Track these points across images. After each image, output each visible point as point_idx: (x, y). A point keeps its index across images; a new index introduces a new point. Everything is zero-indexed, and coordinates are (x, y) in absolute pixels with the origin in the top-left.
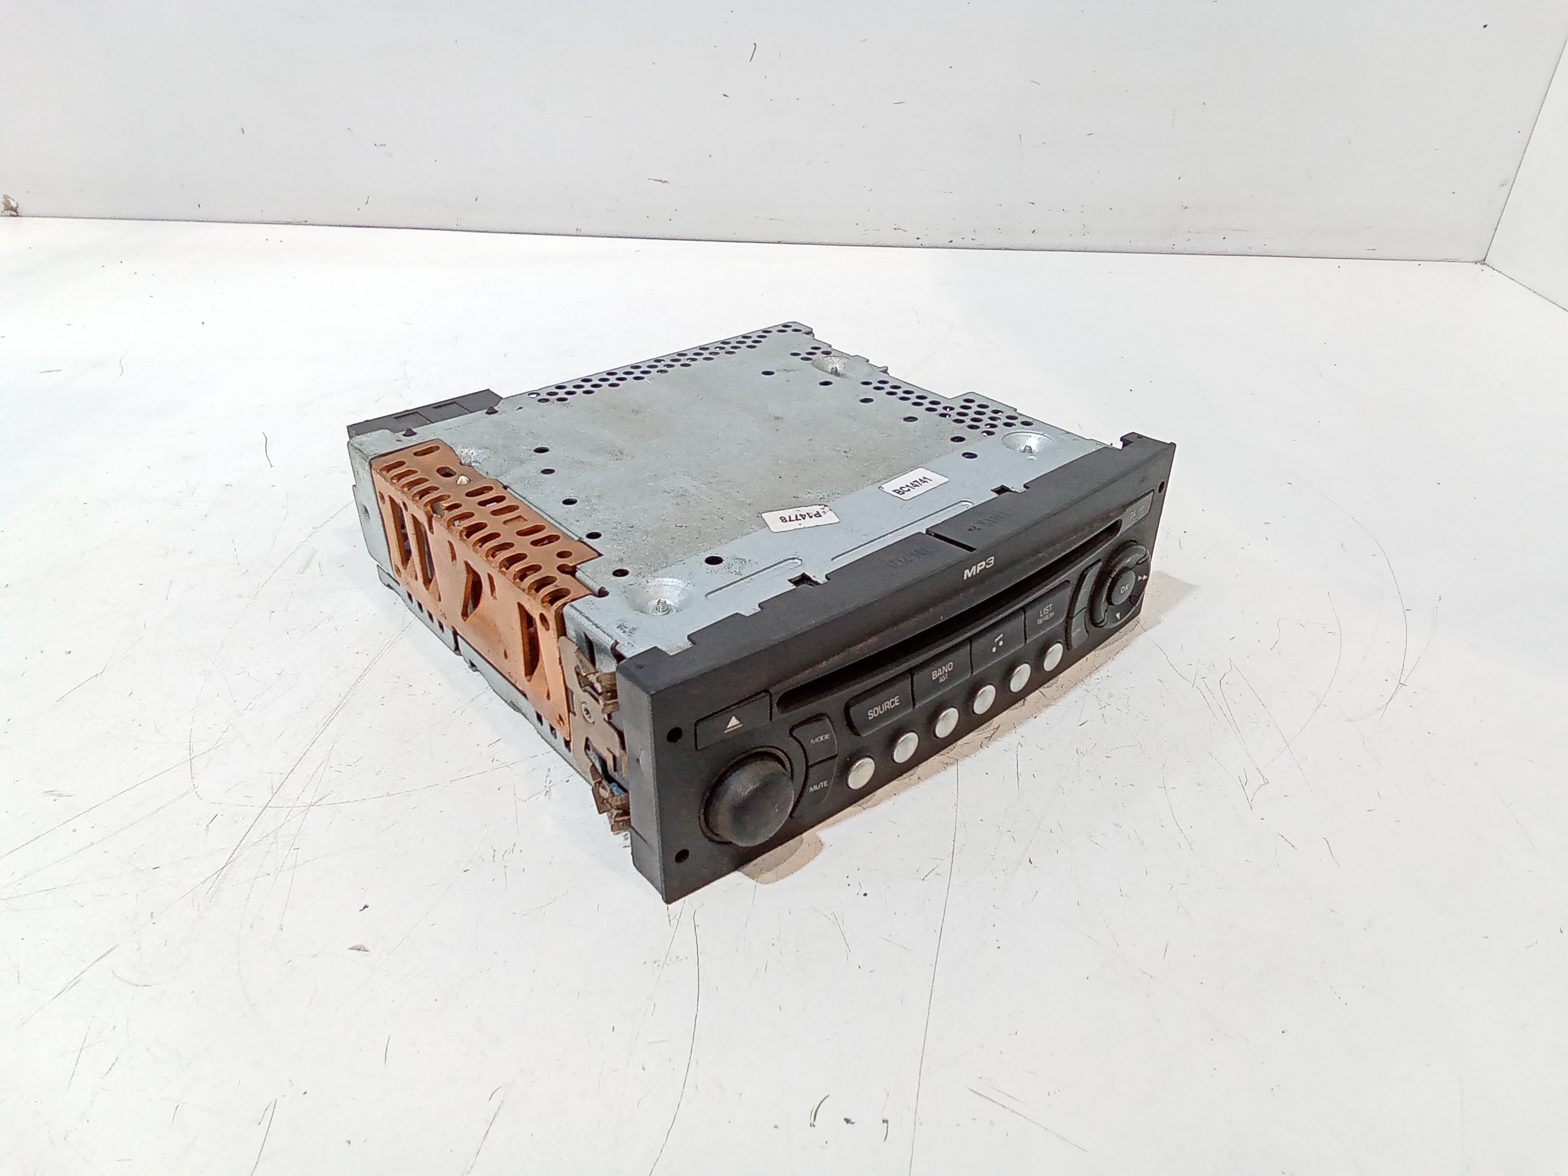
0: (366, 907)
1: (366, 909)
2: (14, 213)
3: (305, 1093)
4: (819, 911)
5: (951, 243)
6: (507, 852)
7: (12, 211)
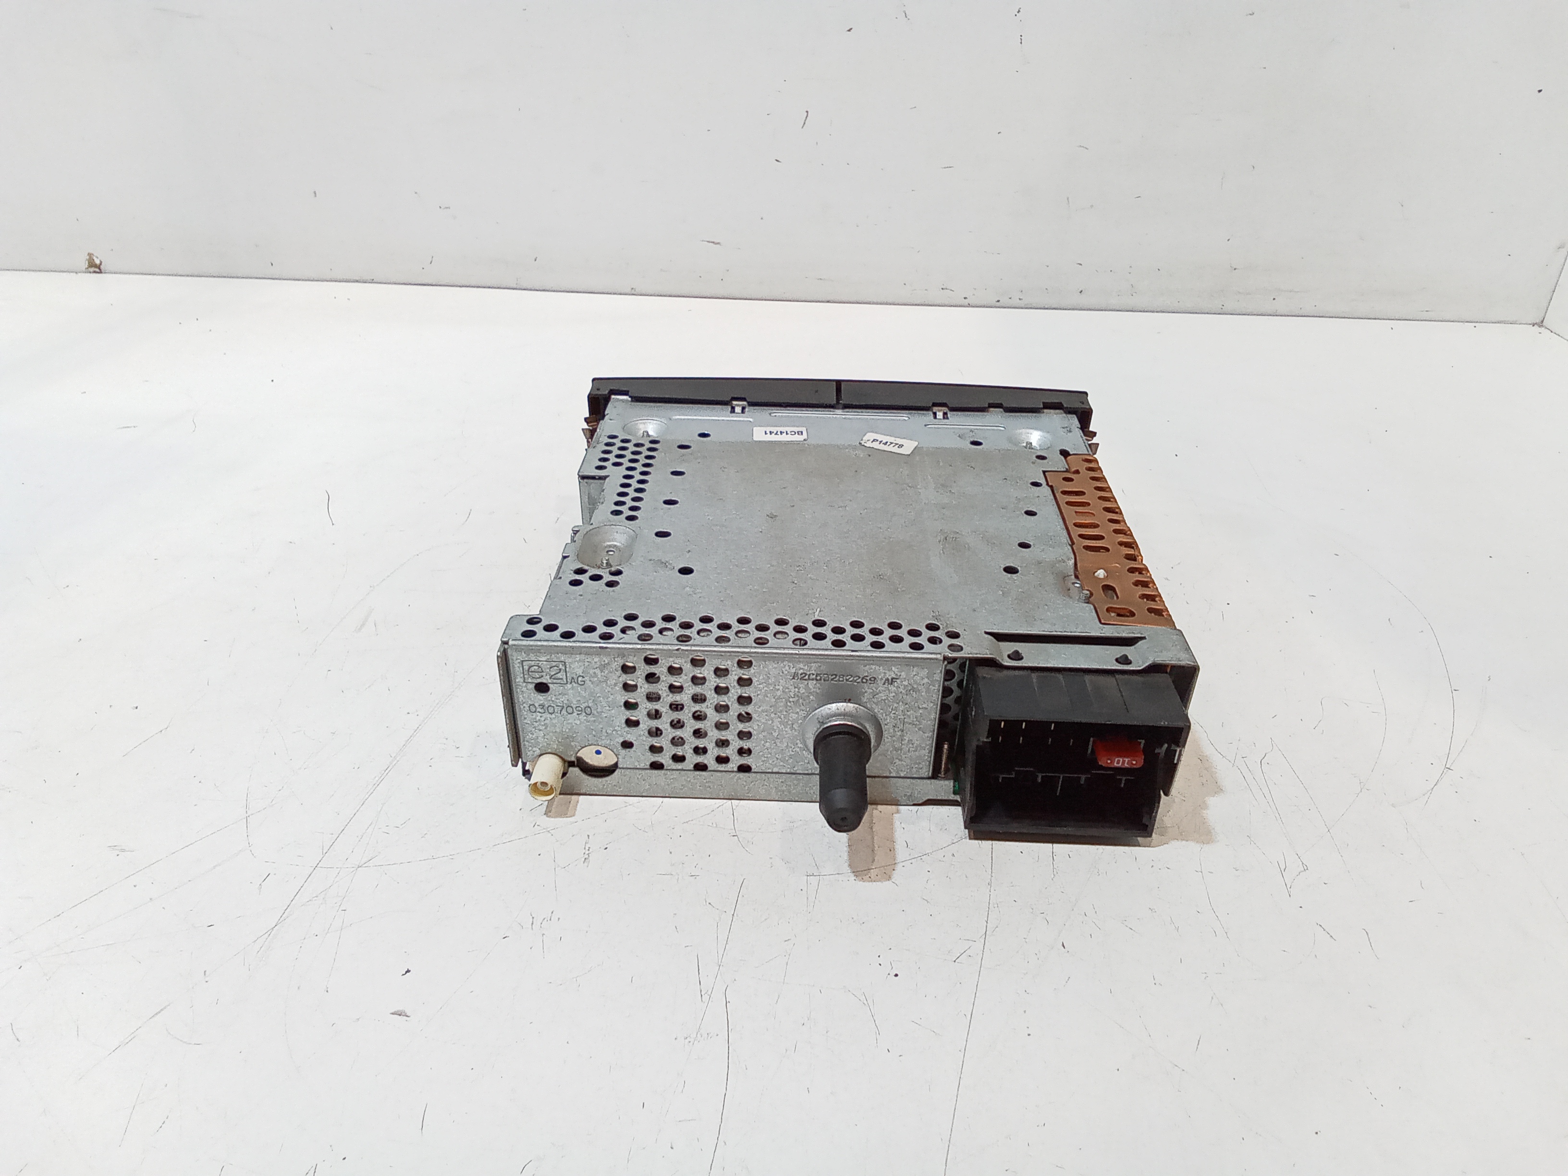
0: (408, 971)
1: (408, 974)
2: (97, 270)
3: (344, 1159)
4: (849, 991)
5: (998, 303)
6: (546, 920)
7: (95, 267)
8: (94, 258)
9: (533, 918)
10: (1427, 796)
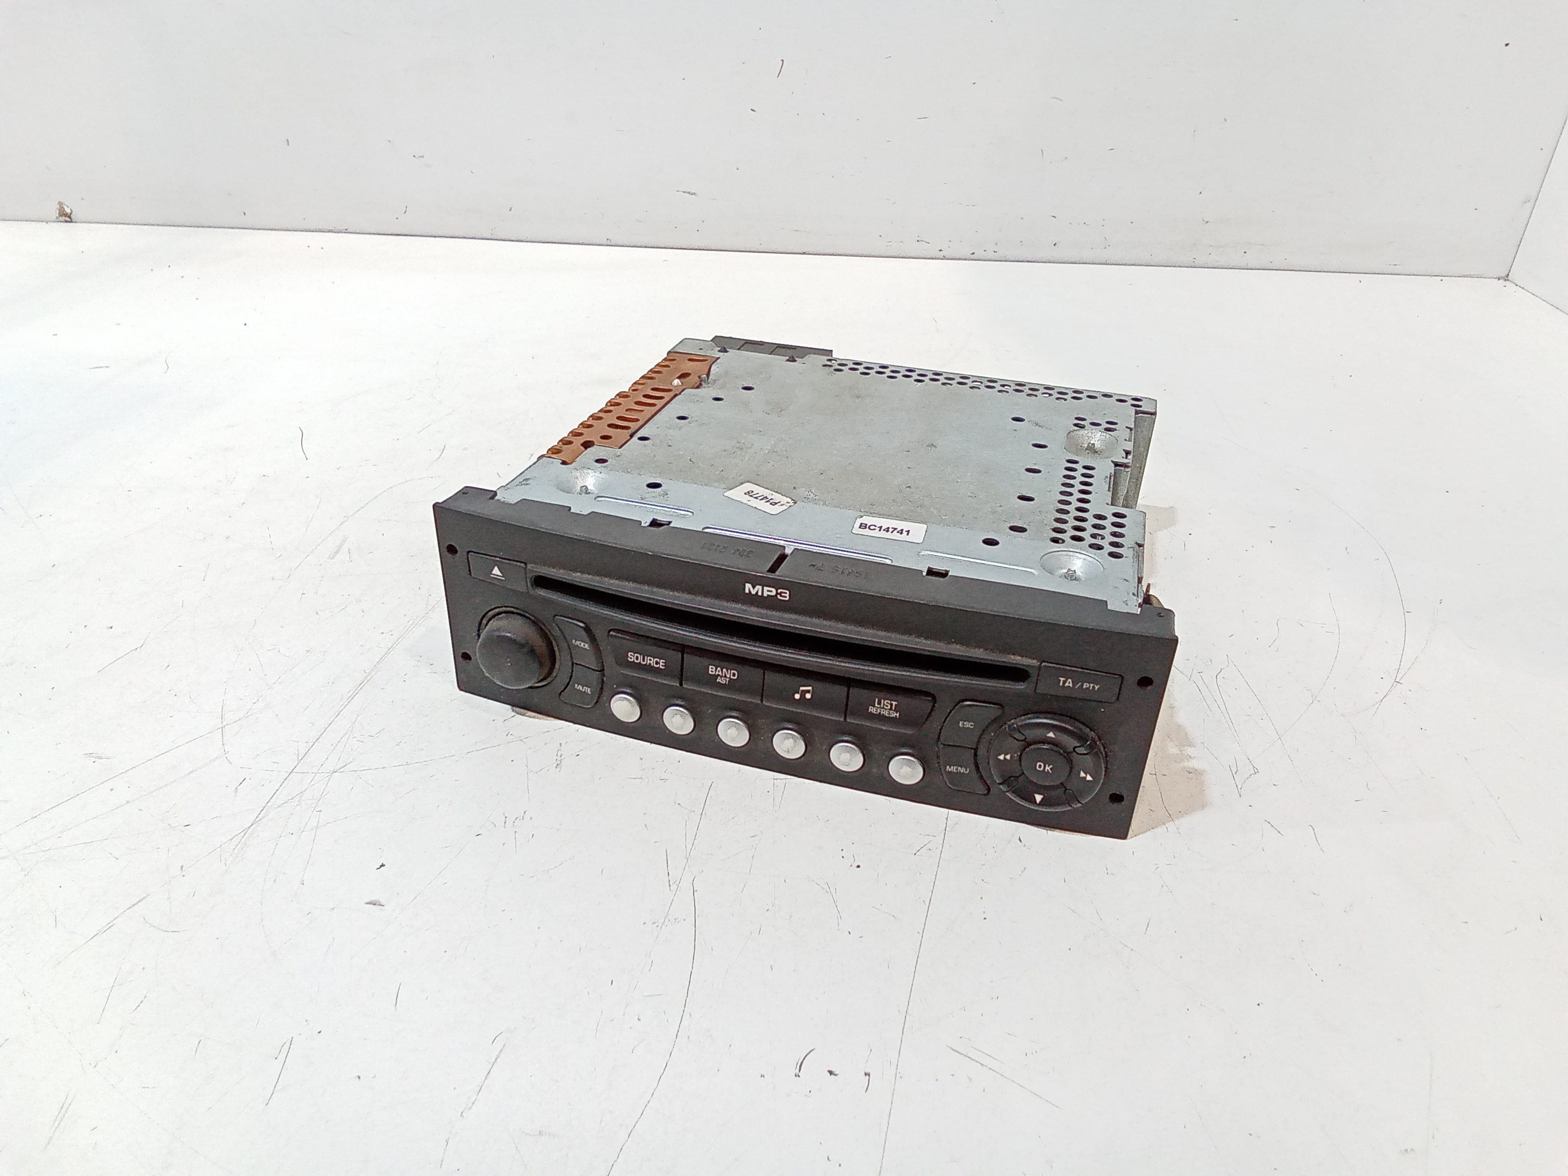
0: (383, 865)
1: (382, 867)
2: (68, 219)
3: (320, 1032)
4: (813, 881)
5: (973, 256)
6: (518, 819)
7: (66, 217)
8: (65, 207)
9: (506, 817)
10: (1376, 707)
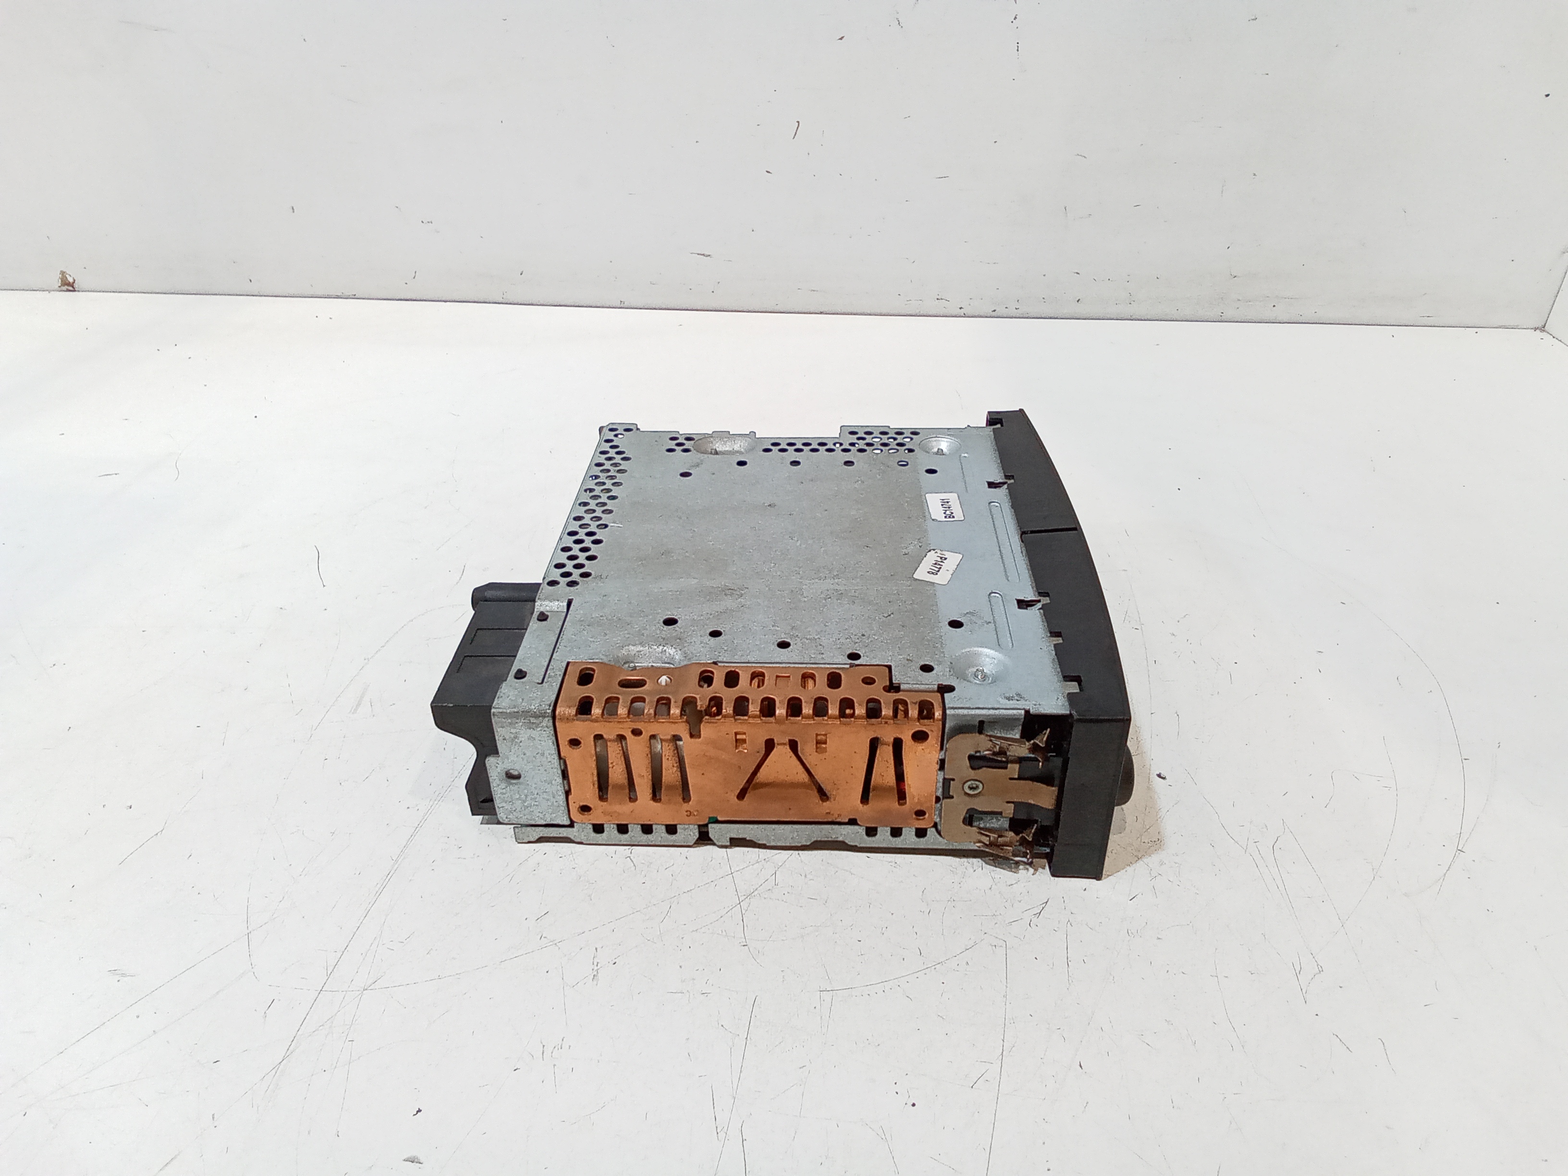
0: (419, 1111)
1: (419, 1113)
2: (71, 288)
4: (867, 1124)
5: (994, 313)
6: (556, 1048)
7: (68, 285)
8: (67, 276)
9: (544, 1046)
10: (1440, 883)
